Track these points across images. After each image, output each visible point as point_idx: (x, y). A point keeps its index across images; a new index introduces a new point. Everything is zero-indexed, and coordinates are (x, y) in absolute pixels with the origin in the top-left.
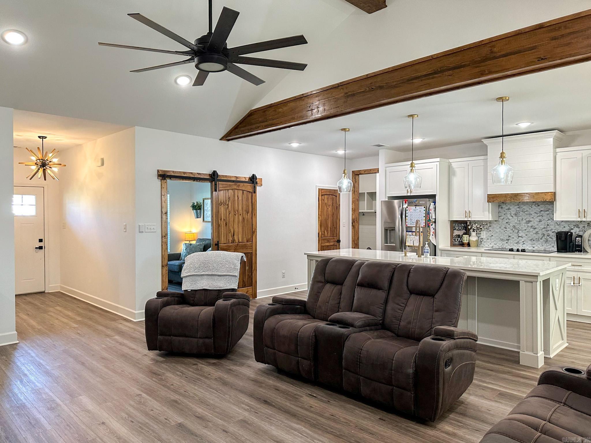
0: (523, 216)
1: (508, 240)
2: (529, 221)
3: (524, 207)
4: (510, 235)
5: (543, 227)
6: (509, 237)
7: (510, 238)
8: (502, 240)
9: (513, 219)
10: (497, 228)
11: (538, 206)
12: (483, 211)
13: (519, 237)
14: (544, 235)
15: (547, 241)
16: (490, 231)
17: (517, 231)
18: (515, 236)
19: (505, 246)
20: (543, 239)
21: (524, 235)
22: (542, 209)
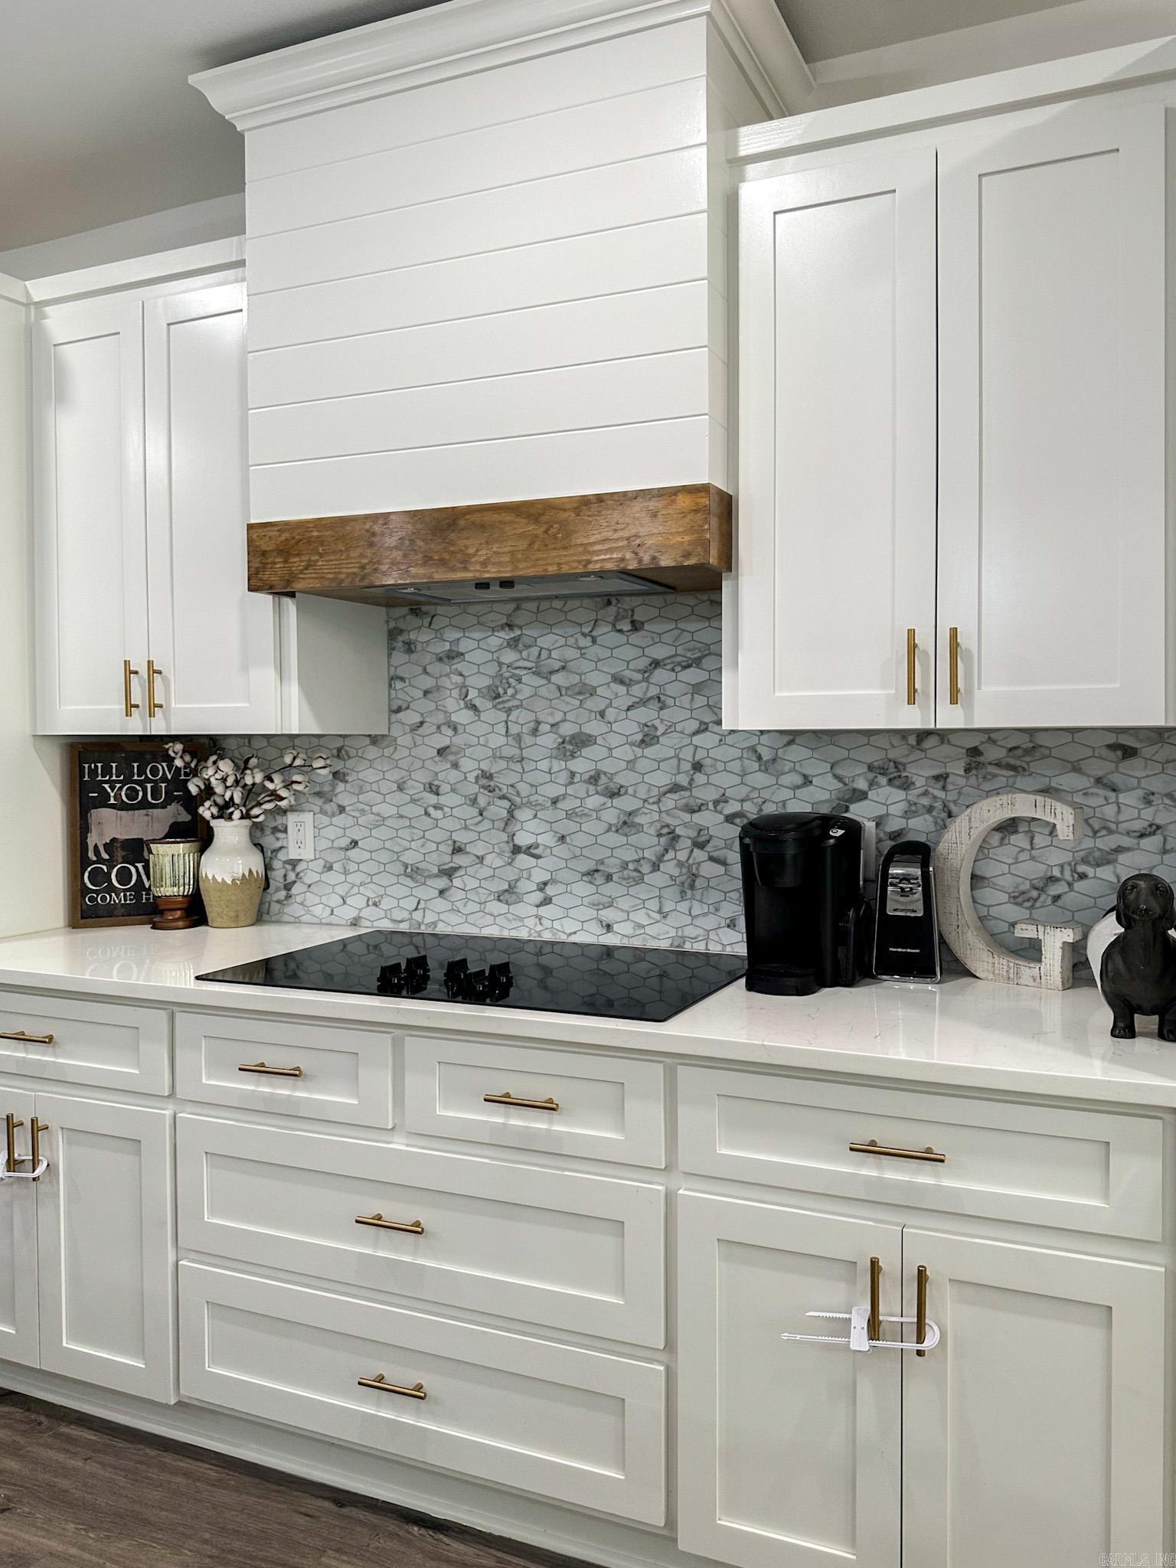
0: (539, 704)
1: (449, 873)
2: (580, 741)
3: (545, 641)
4: (461, 837)
5: (662, 779)
6: (457, 850)
7: (459, 860)
8: (413, 873)
9: (480, 729)
10: (385, 786)
11: (636, 626)
12: (245, 668)
13: (517, 850)
14: (674, 838)
15: (689, 883)
16: (342, 809)
17: (499, 810)
18: (487, 842)
19: (430, 918)
20: (669, 867)
21: (547, 839)
22: (660, 652)
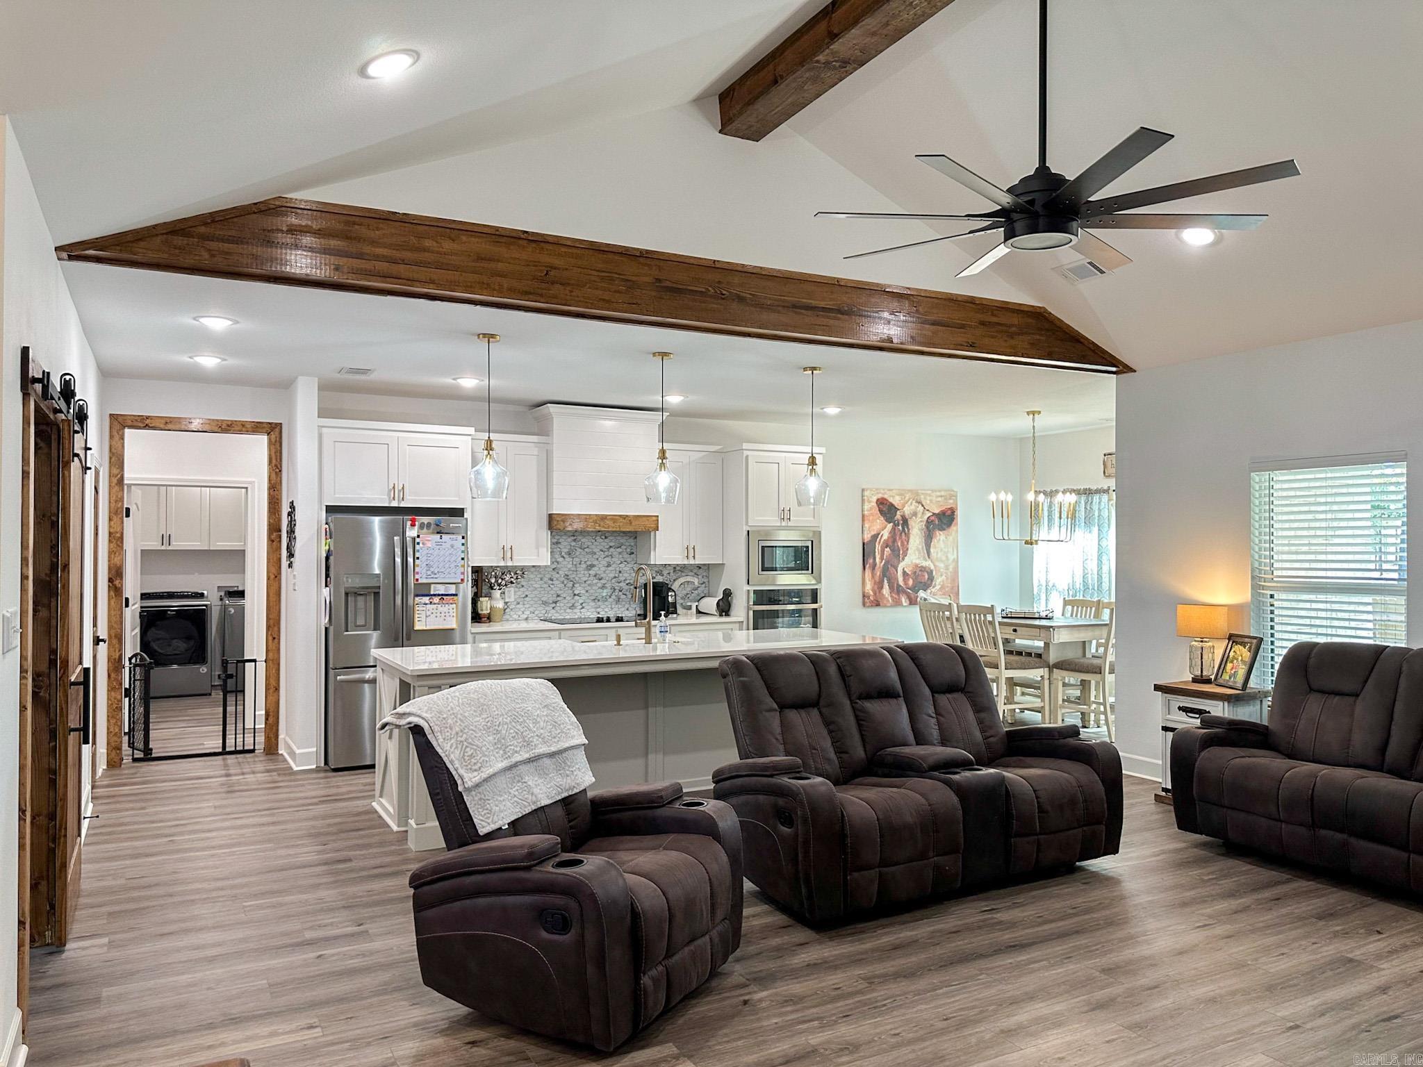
0: (581, 556)
1: (556, 603)
2: (592, 566)
3: (583, 540)
4: (559, 592)
5: (612, 575)
6: (558, 596)
7: (559, 599)
8: (545, 603)
9: (566, 563)
10: (537, 579)
11: (606, 538)
12: (537, 548)
13: (575, 595)
14: (615, 589)
15: (618, 600)
16: (523, 586)
17: (570, 584)
18: (567, 594)
19: (550, 615)
20: (613, 597)
21: (583, 592)
22: (612, 544)
